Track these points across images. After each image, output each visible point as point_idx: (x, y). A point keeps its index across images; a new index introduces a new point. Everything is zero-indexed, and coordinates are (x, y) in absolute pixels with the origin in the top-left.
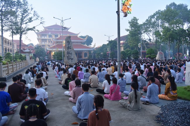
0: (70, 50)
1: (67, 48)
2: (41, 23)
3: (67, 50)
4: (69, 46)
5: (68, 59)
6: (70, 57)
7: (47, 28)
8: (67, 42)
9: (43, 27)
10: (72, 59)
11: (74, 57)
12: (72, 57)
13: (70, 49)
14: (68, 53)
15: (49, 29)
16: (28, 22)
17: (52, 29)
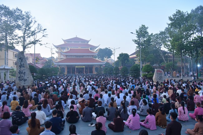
0: (22, 69)
1: (19, 66)
2: (43, 36)
3: (19, 69)
4: (22, 63)
5: (20, 80)
6: (23, 78)
7: (67, 41)
8: (19, 59)
9: (63, 40)
10: (25, 80)
11: (28, 77)
12: (25, 78)
13: (24, 67)
14: (20, 72)
15: (68, 42)
16: (30, 36)
17: (71, 42)
